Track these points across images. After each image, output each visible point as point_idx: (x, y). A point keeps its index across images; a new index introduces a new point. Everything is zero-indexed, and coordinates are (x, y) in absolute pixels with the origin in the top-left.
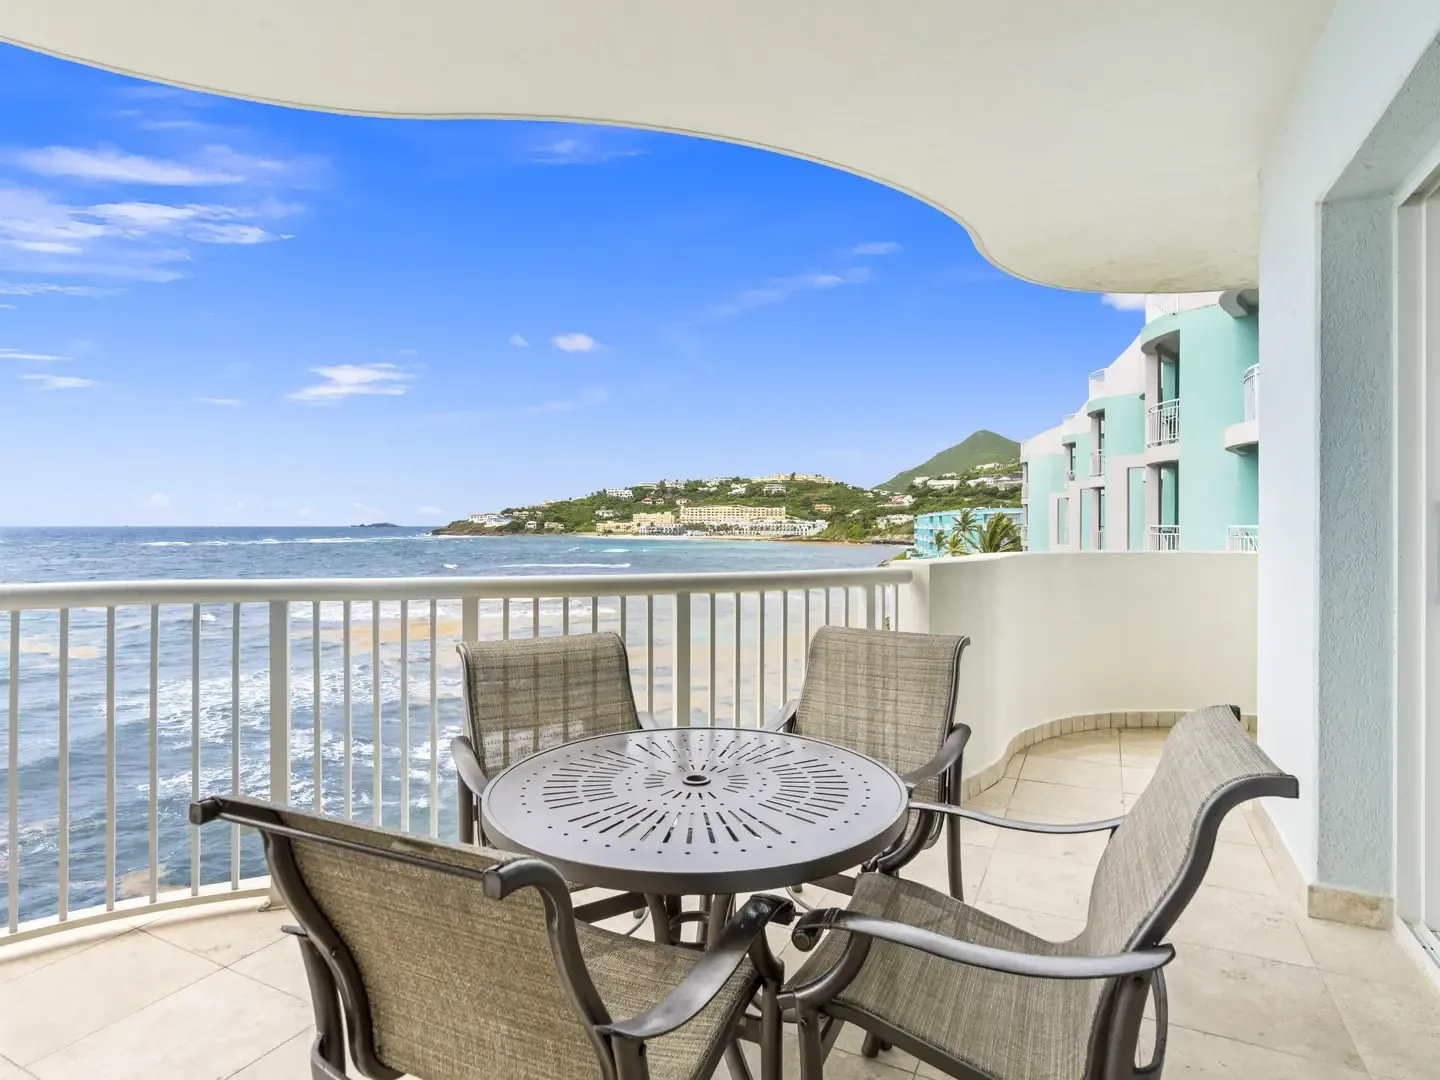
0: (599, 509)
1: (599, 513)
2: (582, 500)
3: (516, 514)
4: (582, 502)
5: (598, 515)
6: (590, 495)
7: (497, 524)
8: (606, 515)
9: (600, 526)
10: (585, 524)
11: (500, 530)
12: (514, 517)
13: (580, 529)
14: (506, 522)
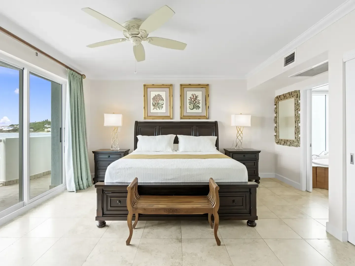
0: (46, 125)
1: (46, 126)
2: (40, 122)
3: (16, 126)
4: (40, 123)
5: (45, 127)
6: (43, 121)
7: (8, 129)
8: (48, 127)
9: (46, 130)
10: (41, 129)
11: (9, 131)
12: (14, 127)
13: (39, 130)
14: (11, 129)
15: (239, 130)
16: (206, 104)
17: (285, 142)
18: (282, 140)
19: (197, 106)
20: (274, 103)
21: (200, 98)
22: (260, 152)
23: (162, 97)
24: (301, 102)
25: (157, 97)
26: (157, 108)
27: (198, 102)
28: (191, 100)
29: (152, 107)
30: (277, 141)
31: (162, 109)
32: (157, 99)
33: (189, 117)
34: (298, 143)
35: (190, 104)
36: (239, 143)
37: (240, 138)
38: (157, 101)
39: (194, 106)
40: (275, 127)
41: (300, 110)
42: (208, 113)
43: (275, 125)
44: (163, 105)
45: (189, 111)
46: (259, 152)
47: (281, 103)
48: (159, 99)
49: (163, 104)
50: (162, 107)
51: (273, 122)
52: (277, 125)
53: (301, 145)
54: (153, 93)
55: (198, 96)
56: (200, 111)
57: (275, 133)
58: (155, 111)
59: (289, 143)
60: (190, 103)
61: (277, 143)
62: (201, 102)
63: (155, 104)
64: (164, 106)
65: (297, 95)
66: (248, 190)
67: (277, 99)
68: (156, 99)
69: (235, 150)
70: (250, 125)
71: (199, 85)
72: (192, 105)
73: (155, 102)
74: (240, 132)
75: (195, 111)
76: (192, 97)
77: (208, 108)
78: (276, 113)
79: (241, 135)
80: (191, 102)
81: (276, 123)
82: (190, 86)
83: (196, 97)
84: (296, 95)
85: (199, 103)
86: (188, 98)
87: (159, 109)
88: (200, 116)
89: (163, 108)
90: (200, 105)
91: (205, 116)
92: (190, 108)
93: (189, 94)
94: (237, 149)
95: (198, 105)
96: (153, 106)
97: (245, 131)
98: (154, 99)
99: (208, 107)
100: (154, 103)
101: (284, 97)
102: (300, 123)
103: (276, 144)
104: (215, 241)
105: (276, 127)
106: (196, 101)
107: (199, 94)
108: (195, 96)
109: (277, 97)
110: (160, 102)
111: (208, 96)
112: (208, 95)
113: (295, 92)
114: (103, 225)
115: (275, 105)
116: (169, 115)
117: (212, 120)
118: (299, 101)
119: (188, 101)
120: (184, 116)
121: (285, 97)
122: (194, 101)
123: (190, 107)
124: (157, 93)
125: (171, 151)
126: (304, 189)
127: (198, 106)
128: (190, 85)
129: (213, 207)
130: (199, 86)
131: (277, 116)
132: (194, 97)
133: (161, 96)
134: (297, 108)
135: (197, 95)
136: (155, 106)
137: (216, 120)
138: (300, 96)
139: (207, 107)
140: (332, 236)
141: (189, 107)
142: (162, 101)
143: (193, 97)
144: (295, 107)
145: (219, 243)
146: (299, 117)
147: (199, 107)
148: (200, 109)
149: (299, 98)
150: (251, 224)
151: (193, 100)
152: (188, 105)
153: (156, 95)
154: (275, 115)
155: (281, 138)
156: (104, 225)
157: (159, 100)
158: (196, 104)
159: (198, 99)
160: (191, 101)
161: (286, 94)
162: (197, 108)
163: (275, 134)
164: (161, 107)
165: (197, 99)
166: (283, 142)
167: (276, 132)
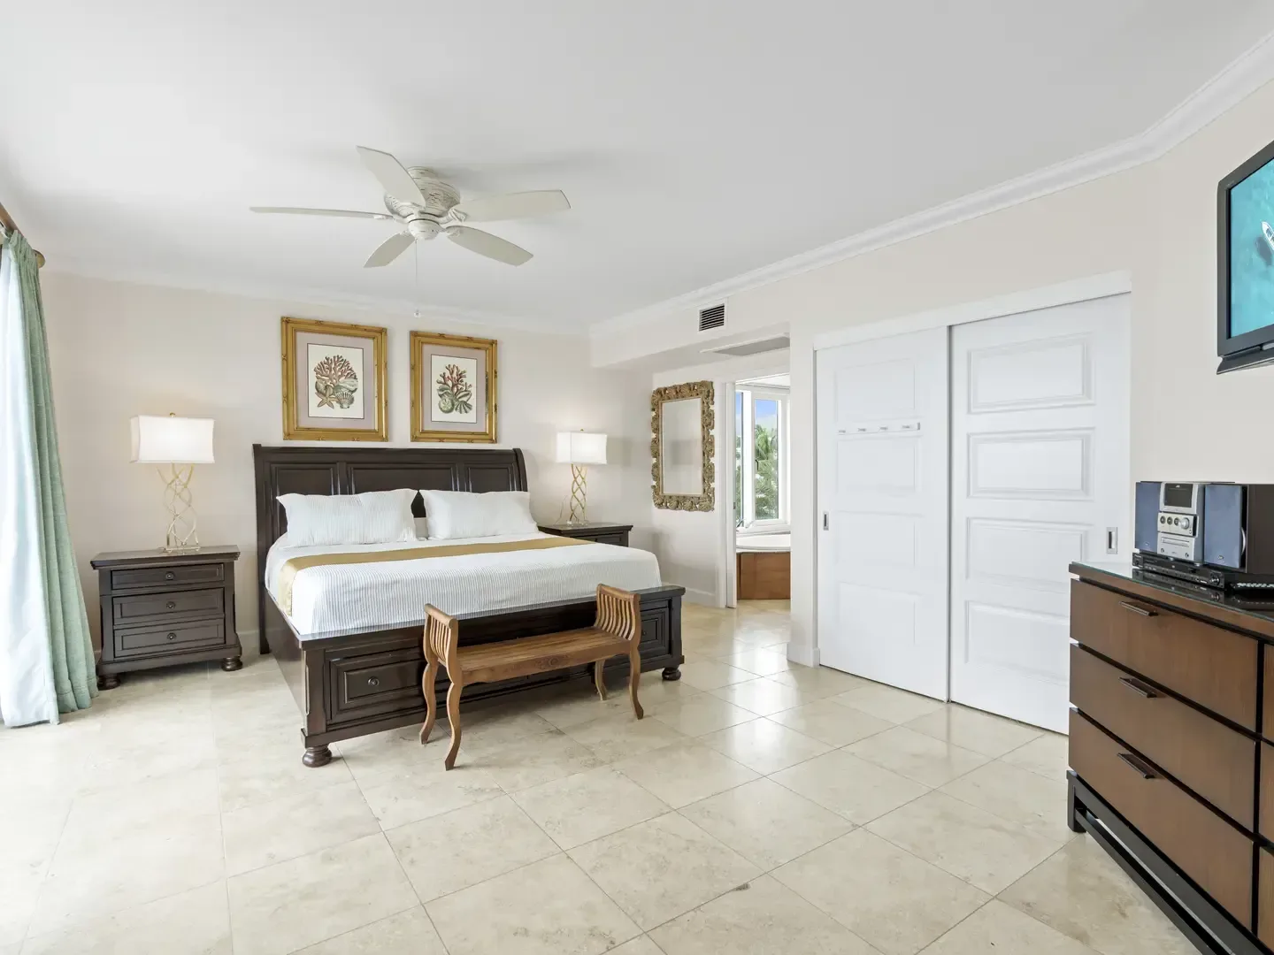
15: (577, 474)
16: (488, 399)
17: (680, 502)
18: (670, 497)
19: (461, 401)
20: (650, 407)
21: (471, 379)
22: (630, 530)
23: (351, 366)
24: (716, 408)
25: (333, 366)
26: (334, 403)
27: (465, 391)
28: (445, 384)
29: (314, 399)
30: (659, 501)
31: (351, 406)
32: (333, 372)
33: (441, 436)
34: (710, 501)
35: (441, 396)
36: (578, 511)
37: (579, 494)
38: (330, 379)
39: (452, 401)
40: (654, 465)
41: (713, 428)
42: (496, 424)
43: (654, 460)
44: (353, 392)
45: (438, 415)
46: (629, 528)
47: (668, 407)
48: (340, 373)
49: (353, 388)
50: (352, 401)
51: (648, 453)
52: (658, 460)
53: (715, 506)
54: (317, 352)
55: (464, 372)
56: (470, 417)
57: (654, 479)
58: (326, 411)
59: (688, 504)
60: (441, 393)
61: (660, 505)
62: (473, 390)
63: (326, 387)
64: (358, 396)
65: (709, 392)
66: (666, 604)
67: (659, 396)
68: (331, 371)
69: (570, 528)
70: (604, 461)
71: (469, 339)
72: (447, 400)
73: (323, 380)
74: (579, 480)
75: (455, 416)
76: (448, 374)
77: (496, 410)
78: (657, 430)
79: (583, 486)
80: (447, 389)
81: (656, 454)
82: (441, 339)
83: (460, 376)
84: (704, 391)
85: (468, 394)
86: (436, 377)
87: (339, 405)
88: (473, 433)
89: (355, 402)
90: (472, 401)
91: (485, 434)
92: (441, 409)
93: (439, 364)
94: (575, 525)
95: (465, 399)
96: (321, 395)
97: (591, 477)
98: (321, 369)
99: (496, 406)
100: (322, 387)
101: (677, 393)
102: (713, 455)
103: (655, 509)
104: (632, 712)
105: (656, 466)
106: (460, 386)
107: (470, 368)
108: (456, 370)
109: (659, 392)
110: (345, 383)
111: (496, 376)
112: (496, 373)
113: (703, 384)
114: (323, 758)
115: (653, 410)
116: (376, 428)
117: (505, 444)
118: (712, 407)
119: (436, 386)
120: (423, 432)
121: (679, 392)
122: (453, 386)
123: (442, 405)
124: (332, 352)
125: (415, 539)
126: (723, 605)
127: (465, 403)
128: (442, 336)
129: (630, 639)
130: (469, 344)
131: (657, 438)
132: (455, 375)
133: (346, 363)
134: (707, 422)
135: (461, 370)
136: (325, 395)
137: (516, 447)
138: (713, 396)
139: (491, 406)
140: (796, 664)
141: (439, 405)
142: (350, 381)
143: (452, 373)
144: (704, 421)
145: (640, 713)
146: (712, 443)
147: (466, 407)
148: (471, 412)
149: (712, 399)
150: (671, 676)
151: (450, 383)
152: (436, 398)
153: (327, 359)
154: (654, 436)
155: (668, 491)
156: (327, 758)
157: (340, 377)
158: (461, 394)
159: (464, 383)
160: (446, 386)
161: (680, 386)
162: (463, 410)
163: (654, 483)
164: (347, 401)
165: (462, 381)
166: (675, 503)
167: (657, 477)
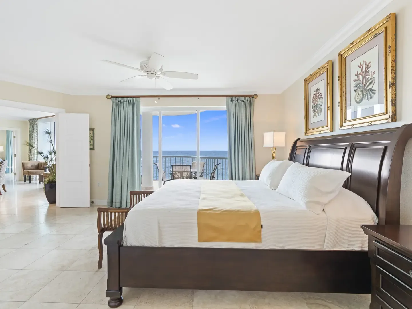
19: (368, 90)
23: (321, 91)
25: (316, 95)
26: (317, 114)
27: (371, 79)
28: (358, 80)
29: (312, 114)
31: (321, 114)
33: (354, 123)
35: (356, 91)
38: (316, 102)
39: (362, 93)
44: (321, 105)
48: (318, 97)
49: (321, 103)
55: (370, 63)
60: (356, 88)
62: (376, 76)
63: (315, 107)
64: (323, 107)
72: (359, 93)
75: (365, 104)
76: (360, 71)
77: (392, 86)
80: (359, 84)
82: (353, 46)
83: (367, 67)
85: (372, 82)
86: (353, 77)
88: (374, 116)
90: (375, 87)
91: (383, 115)
92: (356, 101)
95: (370, 87)
98: (314, 98)
106: (367, 77)
108: (364, 65)
119: (352, 85)
120: (346, 122)
122: (363, 78)
123: (357, 98)
128: (352, 44)
132: (364, 70)
133: (319, 91)
135: (368, 62)
136: (315, 111)
139: (387, 84)
141: (355, 98)
143: (362, 70)
147: (371, 93)
148: (375, 96)
151: (361, 78)
152: (353, 94)
153: (315, 92)
157: (318, 99)
158: (368, 84)
159: (370, 73)
160: (359, 82)
162: (369, 96)
164: (320, 111)
